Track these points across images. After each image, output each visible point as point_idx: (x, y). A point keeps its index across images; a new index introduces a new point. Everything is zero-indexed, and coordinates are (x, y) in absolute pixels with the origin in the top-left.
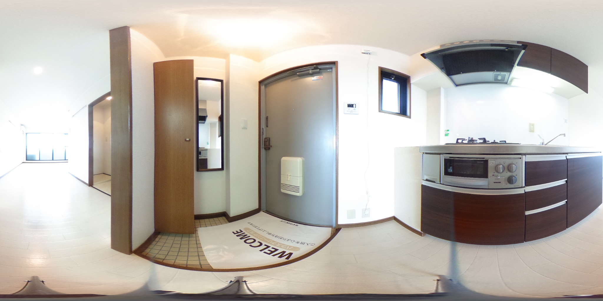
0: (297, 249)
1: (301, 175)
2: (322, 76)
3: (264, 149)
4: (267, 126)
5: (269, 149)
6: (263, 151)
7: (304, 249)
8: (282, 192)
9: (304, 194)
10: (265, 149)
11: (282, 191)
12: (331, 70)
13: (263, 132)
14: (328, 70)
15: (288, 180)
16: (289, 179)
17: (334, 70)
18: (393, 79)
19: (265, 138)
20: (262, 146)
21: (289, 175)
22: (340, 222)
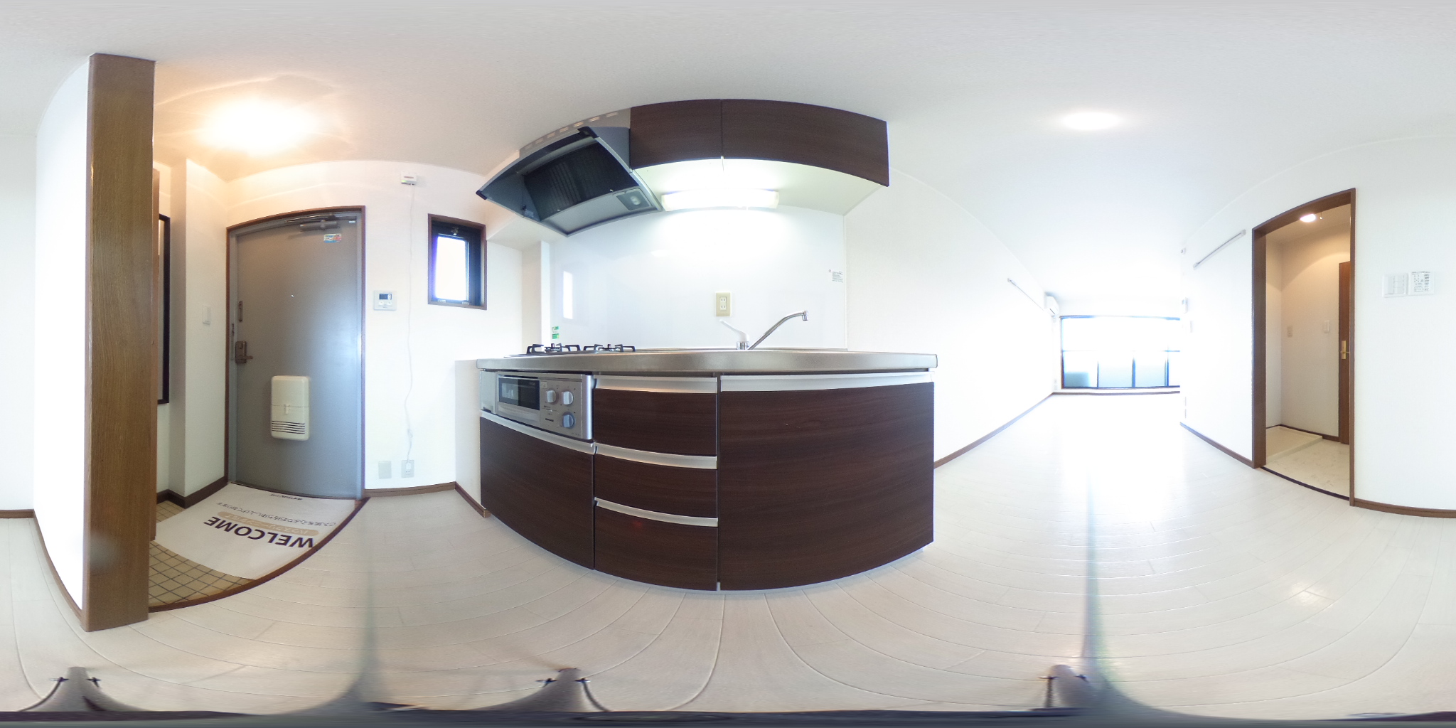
0: (315, 532)
1: (307, 405)
2: (340, 235)
3: (234, 363)
4: (240, 320)
5: (245, 362)
6: (233, 365)
7: (323, 532)
8: (272, 437)
9: (311, 437)
10: (237, 362)
11: (275, 434)
12: (354, 222)
13: (233, 332)
14: (350, 222)
15: (285, 414)
16: (287, 412)
17: (359, 221)
18: (455, 234)
19: (238, 343)
20: (232, 355)
21: (287, 405)
22: (369, 485)
